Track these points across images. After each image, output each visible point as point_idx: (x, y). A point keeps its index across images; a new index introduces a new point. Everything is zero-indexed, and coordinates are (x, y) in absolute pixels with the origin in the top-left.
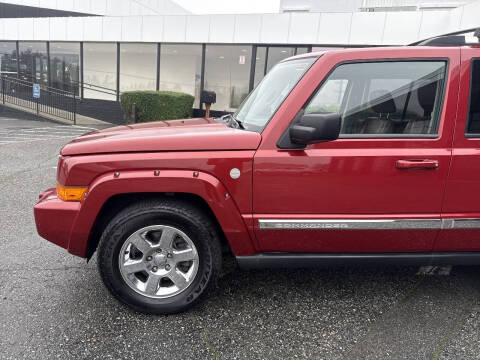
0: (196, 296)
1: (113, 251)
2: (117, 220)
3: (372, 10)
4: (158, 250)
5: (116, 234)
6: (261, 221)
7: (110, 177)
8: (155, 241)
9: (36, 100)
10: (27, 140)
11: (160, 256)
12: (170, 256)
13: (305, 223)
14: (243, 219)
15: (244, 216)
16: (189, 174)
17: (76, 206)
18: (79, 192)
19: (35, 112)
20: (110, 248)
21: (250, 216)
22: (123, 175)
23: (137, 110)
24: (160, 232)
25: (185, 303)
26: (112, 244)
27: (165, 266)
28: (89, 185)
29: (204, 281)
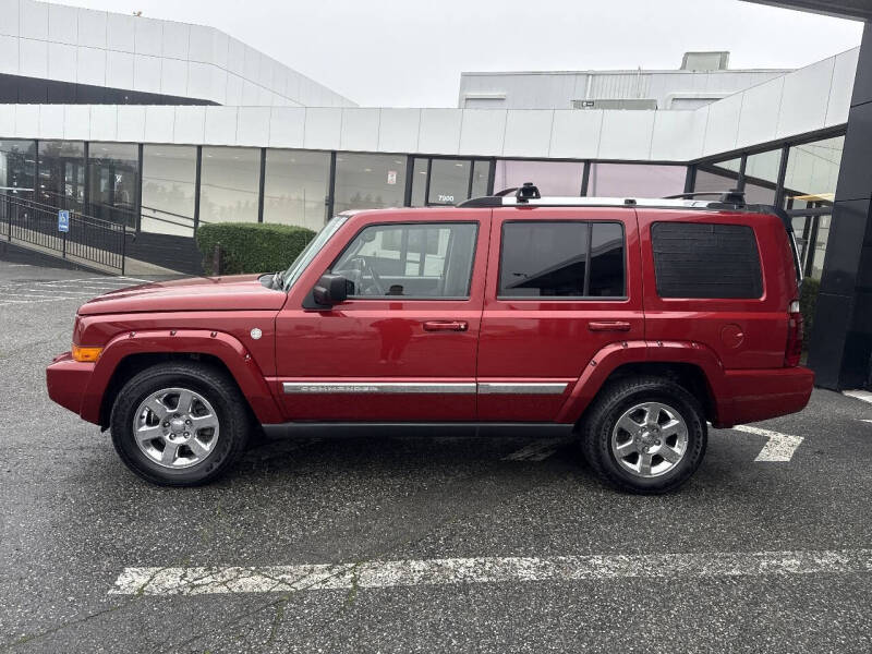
0: (216, 466)
1: (127, 414)
2: (132, 382)
3: (591, 104)
4: (177, 415)
5: (131, 396)
6: (285, 384)
7: (126, 337)
8: (172, 406)
9: (64, 236)
10: (44, 299)
11: (179, 423)
12: (188, 422)
13: (332, 387)
14: (266, 382)
15: (267, 379)
16: (206, 334)
17: (90, 367)
18: (94, 353)
19: (60, 255)
20: (124, 411)
21: (274, 379)
22: (138, 335)
23: (223, 252)
24: (177, 396)
25: (205, 474)
26: (127, 406)
27: (185, 434)
28: (105, 345)
29: (225, 450)
